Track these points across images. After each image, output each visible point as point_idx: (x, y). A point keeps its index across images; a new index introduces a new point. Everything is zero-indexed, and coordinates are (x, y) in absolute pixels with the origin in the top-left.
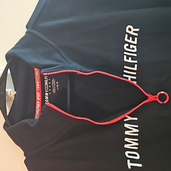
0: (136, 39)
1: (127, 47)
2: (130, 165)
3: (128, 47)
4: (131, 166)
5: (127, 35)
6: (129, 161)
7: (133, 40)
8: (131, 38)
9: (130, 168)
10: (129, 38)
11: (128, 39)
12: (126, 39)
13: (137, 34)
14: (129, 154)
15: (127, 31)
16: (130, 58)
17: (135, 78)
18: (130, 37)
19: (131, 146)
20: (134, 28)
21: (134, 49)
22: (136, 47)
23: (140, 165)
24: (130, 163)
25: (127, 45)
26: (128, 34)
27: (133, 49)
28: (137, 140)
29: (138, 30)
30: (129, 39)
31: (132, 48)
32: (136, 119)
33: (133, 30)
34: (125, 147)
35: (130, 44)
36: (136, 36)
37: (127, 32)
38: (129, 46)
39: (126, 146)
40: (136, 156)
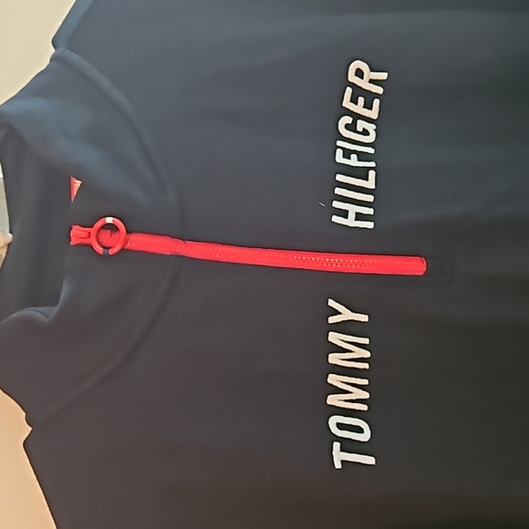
0: (376, 102)
1: (347, 127)
2: (339, 457)
3: (349, 127)
4: (342, 462)
5: (349, 90)
6: (337, 445)
7: (368, 106)
8: (361, 100)
9: (338, 465)
10: (354, 100)
11: (351, 101)
12: (347, 103)
13: (379, 90)
14: (340, 426)
15: (352, 78)
16: (354, 157)
17: (370, 211)
18: (360, 98)
19: (346, 401)
20: (371, 71)
21: (368, 134)
22: (375, 127)
23: (370, 460)
24: (341, 451)
25: (348, 120)
26: (353, 86)
27: (365, 133)
28: (365, 382)
29: (383, 76)
30: (356, 104)
31: (361, 130)
32: (364, 318)
33: (368, 74)
34: (328, 403)
35: (357, 117)
36: (376, 95)
37: (350, 79)
38: (354, 123)
39: (333, 400)
40: (360, 430)
